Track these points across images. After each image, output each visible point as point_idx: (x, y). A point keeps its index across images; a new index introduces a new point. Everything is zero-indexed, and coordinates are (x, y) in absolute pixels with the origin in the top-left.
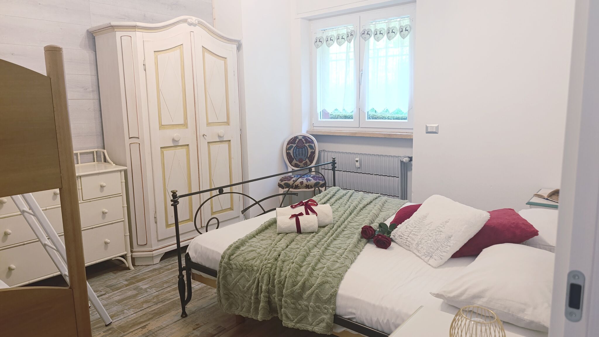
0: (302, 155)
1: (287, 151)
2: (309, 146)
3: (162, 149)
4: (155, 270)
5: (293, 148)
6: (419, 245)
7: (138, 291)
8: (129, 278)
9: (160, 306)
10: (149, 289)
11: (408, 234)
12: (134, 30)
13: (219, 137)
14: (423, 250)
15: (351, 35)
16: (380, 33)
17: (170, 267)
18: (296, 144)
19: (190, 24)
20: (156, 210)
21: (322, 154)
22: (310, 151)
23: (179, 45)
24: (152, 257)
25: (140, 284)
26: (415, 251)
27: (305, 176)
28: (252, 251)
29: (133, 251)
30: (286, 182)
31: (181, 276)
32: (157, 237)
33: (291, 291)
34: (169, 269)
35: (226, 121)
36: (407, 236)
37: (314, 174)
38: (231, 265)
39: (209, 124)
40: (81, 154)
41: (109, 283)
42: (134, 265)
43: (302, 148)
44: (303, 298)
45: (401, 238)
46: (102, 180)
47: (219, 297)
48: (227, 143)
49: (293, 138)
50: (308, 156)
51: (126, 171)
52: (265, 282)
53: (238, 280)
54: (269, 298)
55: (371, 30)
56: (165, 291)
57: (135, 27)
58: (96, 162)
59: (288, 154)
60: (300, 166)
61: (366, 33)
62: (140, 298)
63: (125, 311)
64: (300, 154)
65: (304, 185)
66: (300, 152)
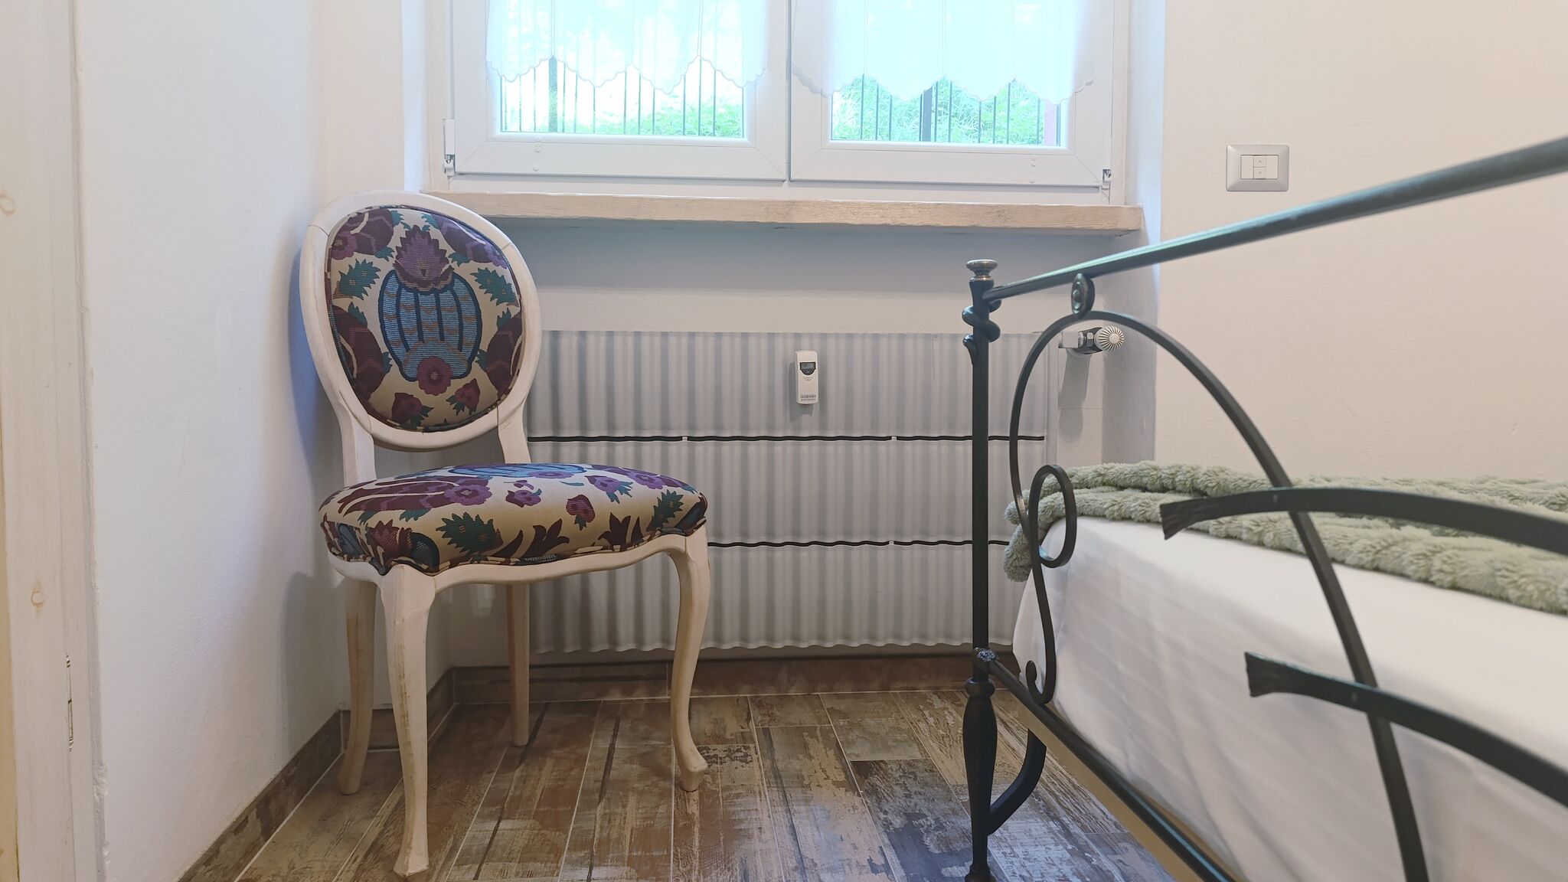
0: (442, 338)
1: (337, 302)
5: (379, 282)
18: (392, 260)
22: (490, 312)
43: (437, 293)
49: (360, 216)
50: (484, 346)
59: (347, 326)
60: (432, 418)
64: (426, 331)
65: (601, 522)
66: (422, 313)
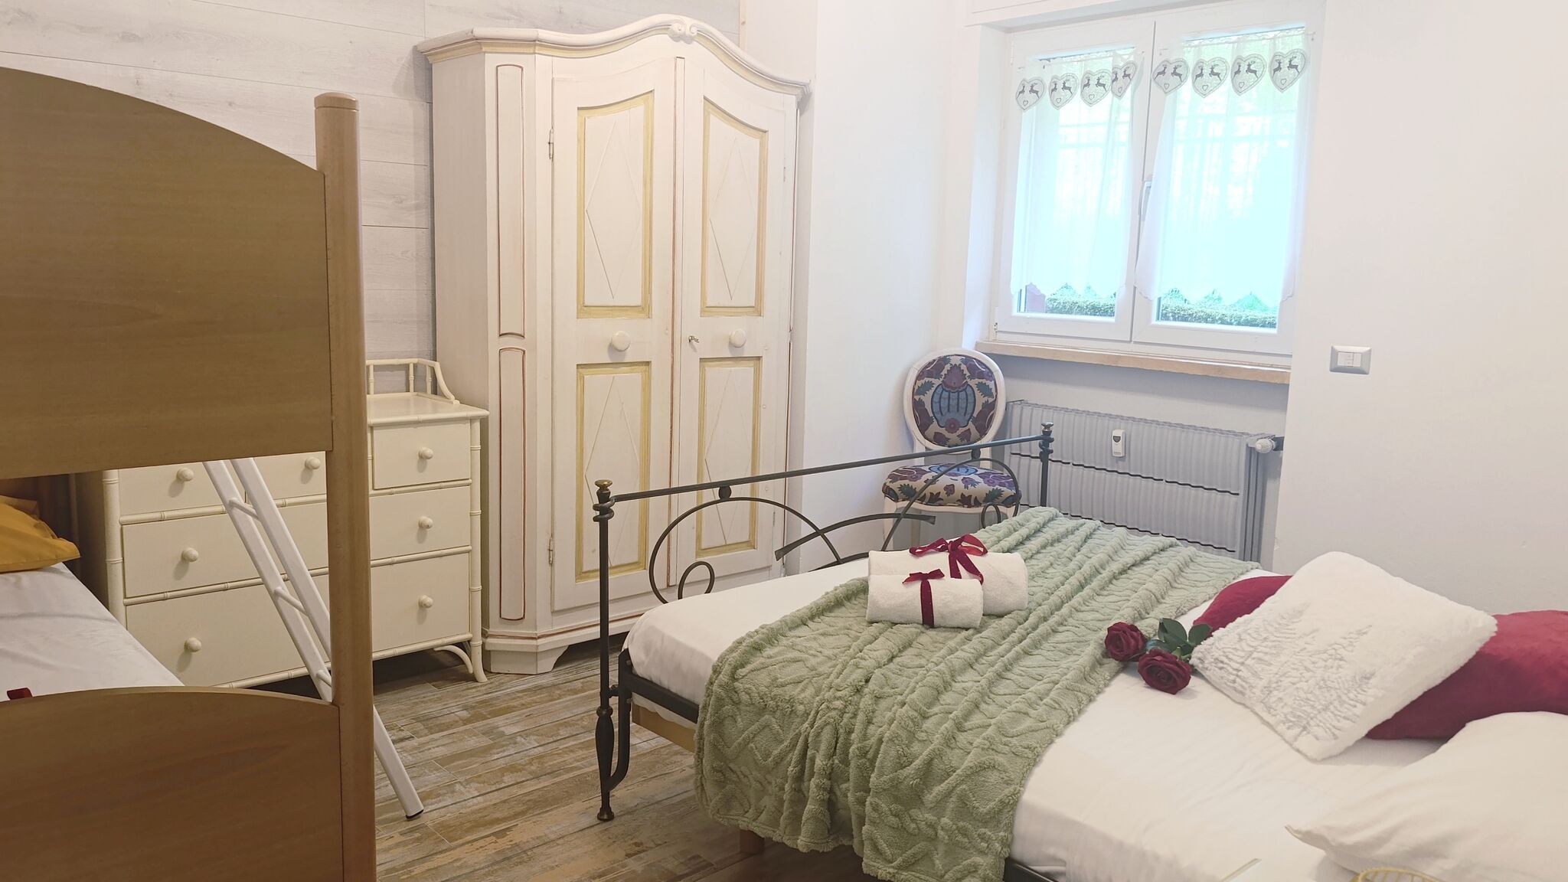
0: (958, 410)
1: (915, 397)
2: (979, 385)
3: (580, 370)
4: (540, 688)
5: (933, 389)
6: (1271, 692)
7: (493, 739)
8: (471, 701)
9: (546, 784)
10: (520, 735)
11: (1242, 657)
12: (532, 51)
13: (732, 345)
14: (1283, 707)
15: (1125, 75)
16: (1212, 73)
17: (578, 684)
18: (941, 380)
19: (678, 38)
20: (552, 526)
21: (1017, 411)
22: (981, 400)
23: (644, 94)
24: (535, 655)
25: (499, 721)
26: (1259, 708)
27: (963, 470)
28: (796, 661)
29: (489, 633)
30: (906, 482)
31: (604, 711)
32: (552, 604)
33: (892, 780)
34: (575, 692)
35: (753, 305)
36: (1238, 663)
37: (989, 468)
38: (736, 692)
39: (706, 310)
40: (377, 368)
41: (422, 711)
42: (487, 670)
43: (959, 392)
44: (922, 803)
45: (1221, 668)
46: (424, 441)
47: (700, 776)
48: (752, 363)
49: (934, 360)
50: (975, 415)
51: (484, 422)
52: (823, 747)
53: (751, 736)
54: (831, 791)
55: (1185, 62)
56: (561, 747)
57: (533, 43)
58: (411, 394)
59: (917, 405)
60: (950, 442)
61: (1170, 70)
62: (496, 756)
63: (458, 787)
64: (951, 407)
65: (957, 495)
66: (951, 401)
